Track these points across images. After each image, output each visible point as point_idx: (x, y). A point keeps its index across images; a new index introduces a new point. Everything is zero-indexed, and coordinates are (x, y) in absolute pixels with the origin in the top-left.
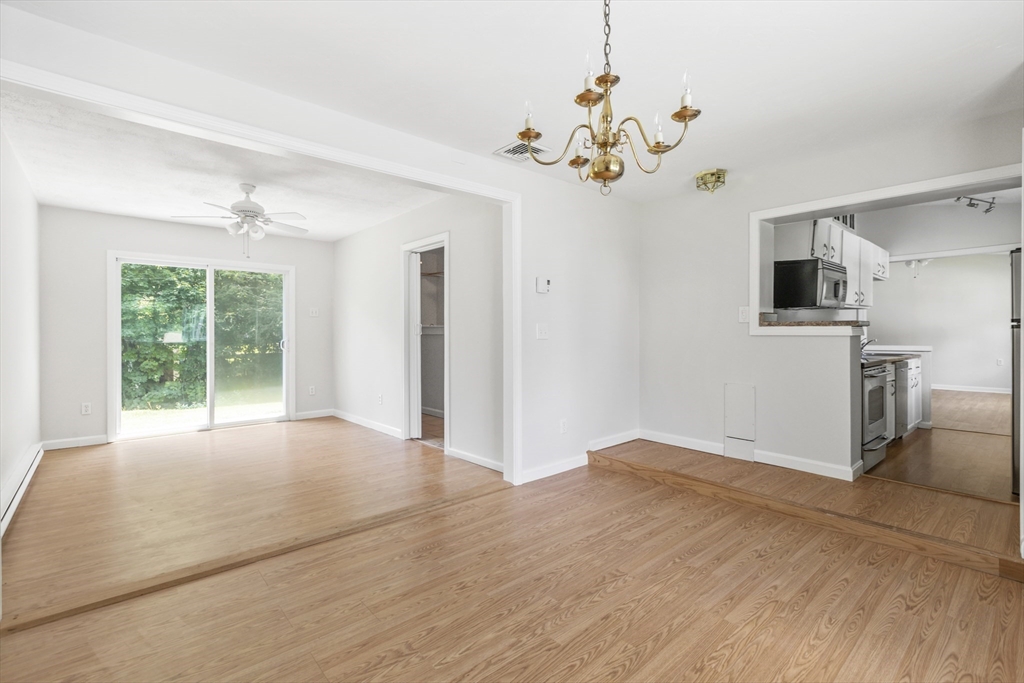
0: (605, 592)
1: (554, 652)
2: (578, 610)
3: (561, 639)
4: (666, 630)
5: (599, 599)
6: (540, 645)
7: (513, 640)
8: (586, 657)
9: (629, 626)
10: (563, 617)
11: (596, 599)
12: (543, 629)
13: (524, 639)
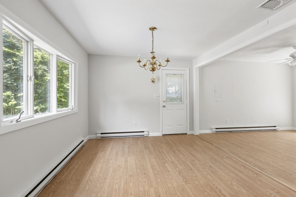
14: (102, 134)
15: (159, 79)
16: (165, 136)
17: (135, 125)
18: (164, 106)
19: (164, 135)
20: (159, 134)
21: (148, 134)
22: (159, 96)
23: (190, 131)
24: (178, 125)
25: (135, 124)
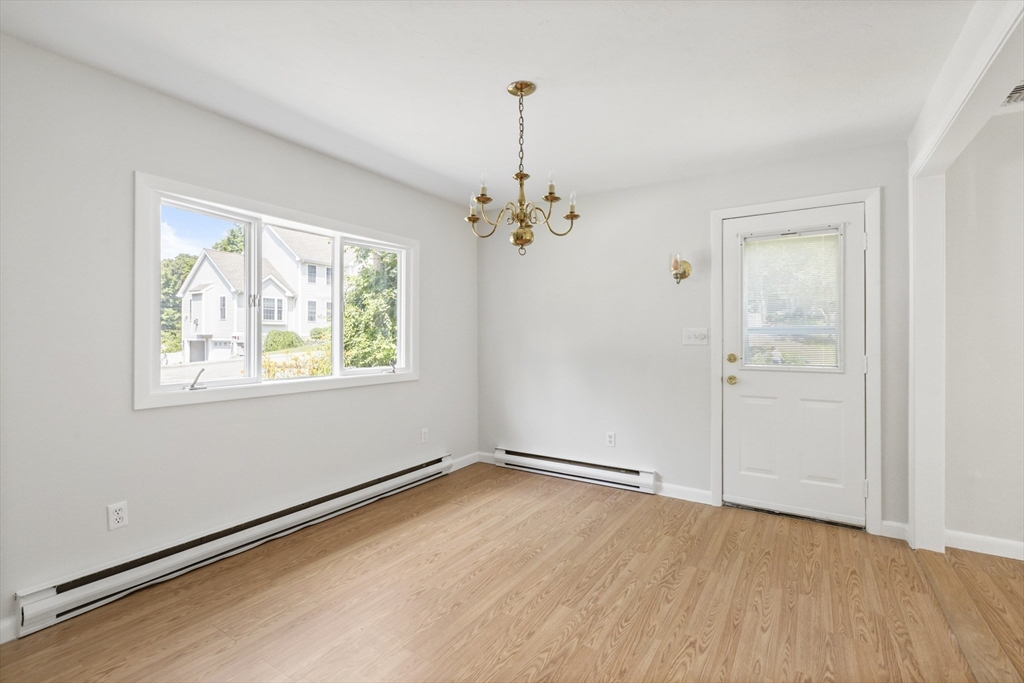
0: (537, 667)
1: (564, 600)
2: (560, 638)
3: (563, 610)
4: (475, 632)
5: (542, 656)
6: (577, 603)
7: (599, 603)
8: (539, 600)
9: (508, 630)
10: (570, 629)
11: (545, 655)
12: (582, 615)
13: (592, 605)
14: (508, 452)
15: (705, 262)
16: (733, 510)
17: (610, 442)
18: (732, 380)
19: (726, 505)
20: (709, 497)
21: (659, 488)
22: (707, 337)
23: (883, 518)
24: (810, 477)
25: (608, 439)
